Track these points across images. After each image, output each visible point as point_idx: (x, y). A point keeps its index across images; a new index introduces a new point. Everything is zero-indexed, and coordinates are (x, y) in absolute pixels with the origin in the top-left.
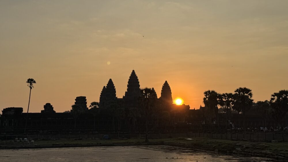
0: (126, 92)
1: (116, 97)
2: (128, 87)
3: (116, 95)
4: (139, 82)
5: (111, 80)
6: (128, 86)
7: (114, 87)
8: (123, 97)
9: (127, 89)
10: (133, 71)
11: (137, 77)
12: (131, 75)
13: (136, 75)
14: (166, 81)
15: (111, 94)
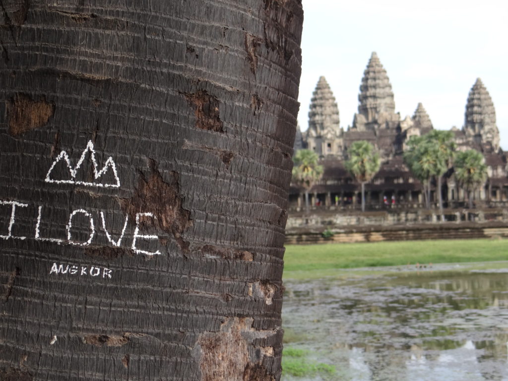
0: (355, 115)
2: (359, 100)
4: (390, 86)
6: (360, 98)
9: (359, 106)
12: (367, 66)
14: (478, 81)
15: (328, 118)
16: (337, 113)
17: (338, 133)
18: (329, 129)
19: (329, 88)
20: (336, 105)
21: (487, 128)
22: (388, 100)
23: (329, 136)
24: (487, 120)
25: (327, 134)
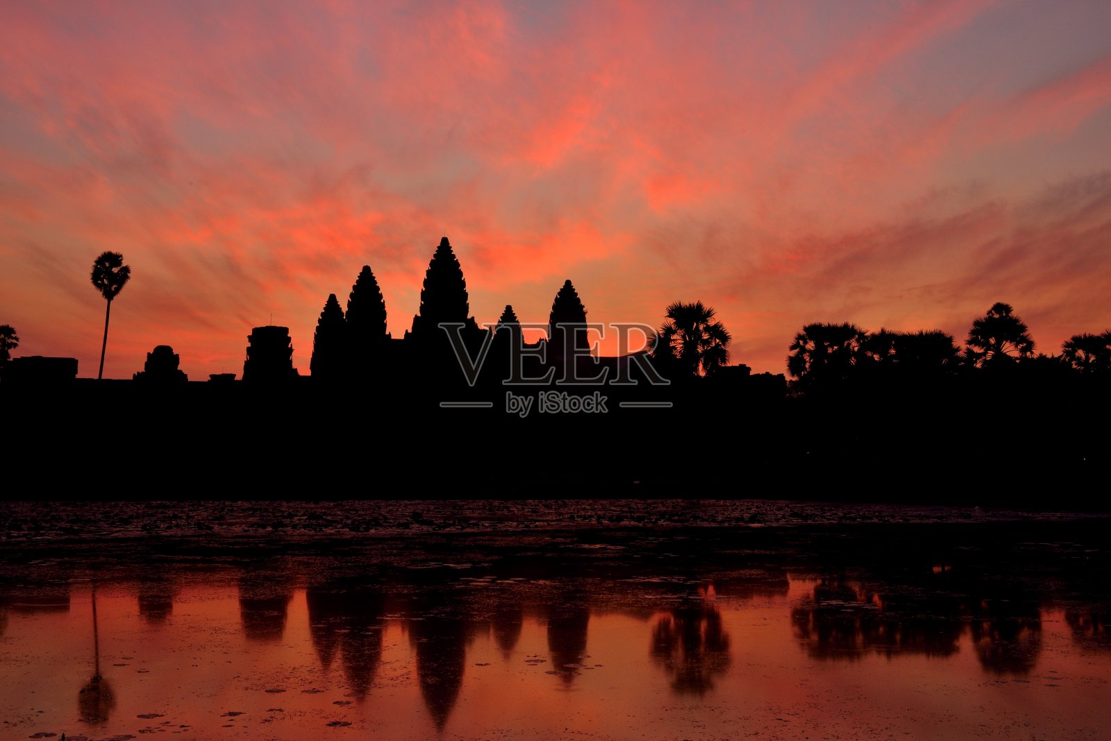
0: (416, 318)
1: (387, 333)
2: (422, 300)
3: (385, 325)
4: (463, 284)
5: (366, 269)
6: (424, 295)
7: (381, 296)
8: (407, 334)
9: (421, 307)
10: (445, 241)
11: (459, 265)
12: (435, 256)
13: (454, 256)
16: (384, 315)
17: (382, 341)
19: (376, 282)
20: (383, 305)
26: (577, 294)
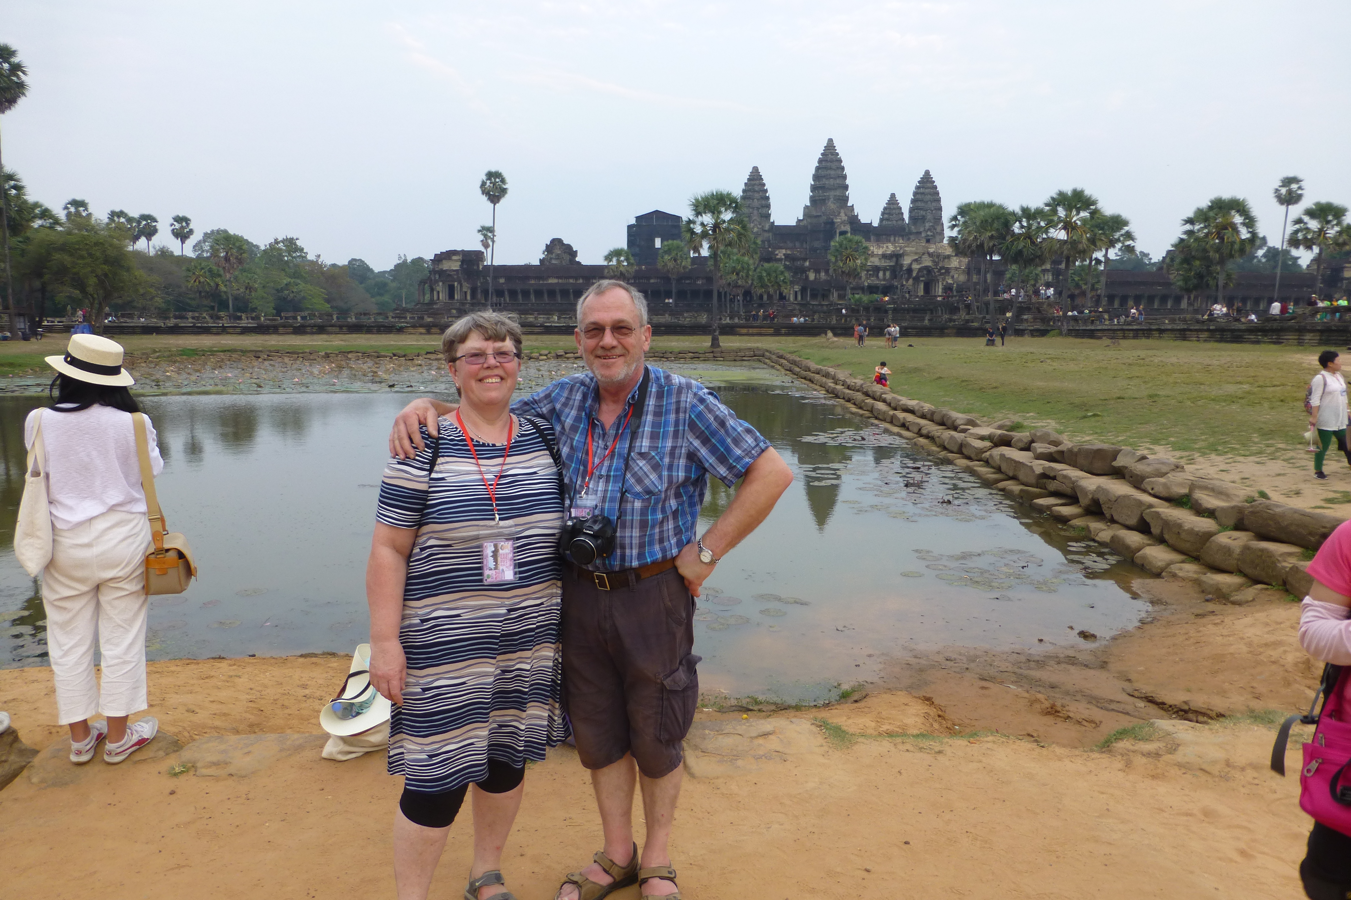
0: (806, 208)
1: (772, 220)
2: (812, 191)
3: (769, 215)
4: (845, 177)
5: (756, 169)
6: (814, 188)
7: (766, 191)
8: (799, 221)
9: (811, 197)
10: (830, 141)
11: (841, 161)
12: (822, 154)
13: (837, 154)
14: (927, 173)
15: (755, 212)
16: (768, 206)
17: (767, 227)
18: (756, 222)
19: (762, 179)
20: (768, 198)
21: (928, 225)
22: (838, 193)
23: (755, 230)
24: (929, 216)
25: (753, 228)
26: (934, 182)
